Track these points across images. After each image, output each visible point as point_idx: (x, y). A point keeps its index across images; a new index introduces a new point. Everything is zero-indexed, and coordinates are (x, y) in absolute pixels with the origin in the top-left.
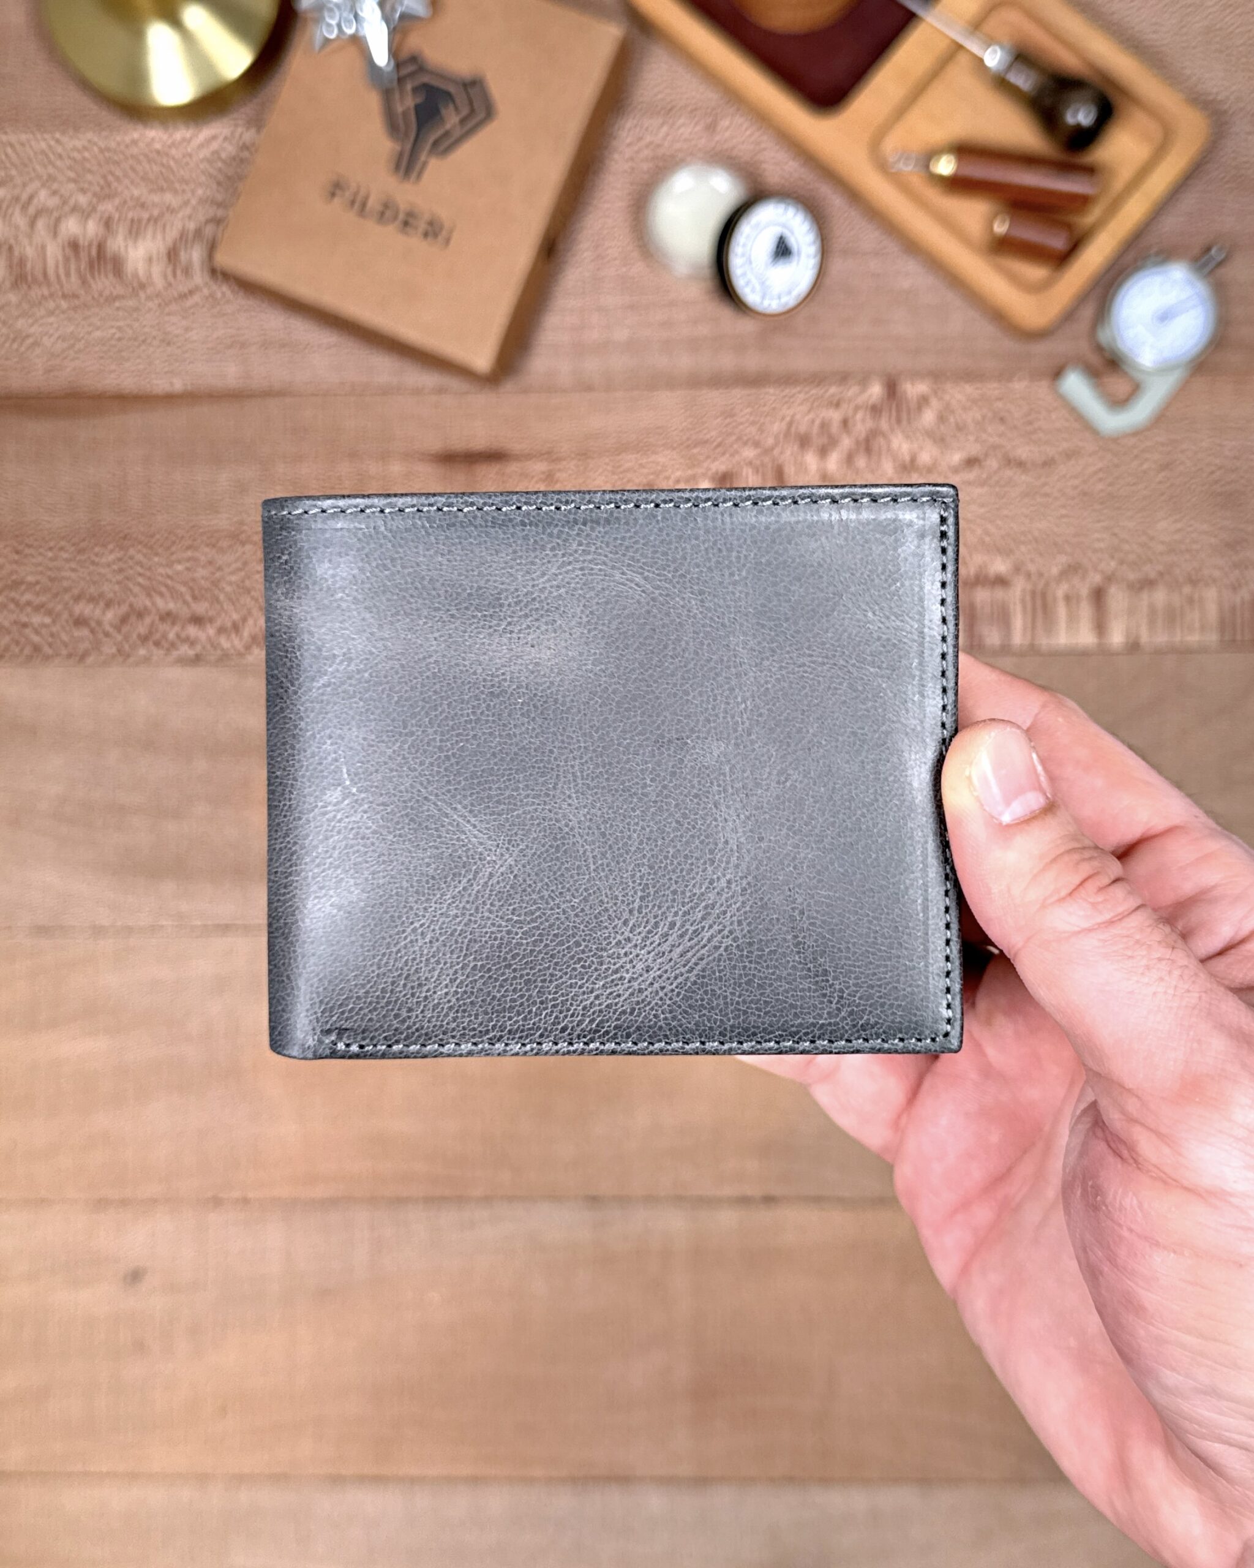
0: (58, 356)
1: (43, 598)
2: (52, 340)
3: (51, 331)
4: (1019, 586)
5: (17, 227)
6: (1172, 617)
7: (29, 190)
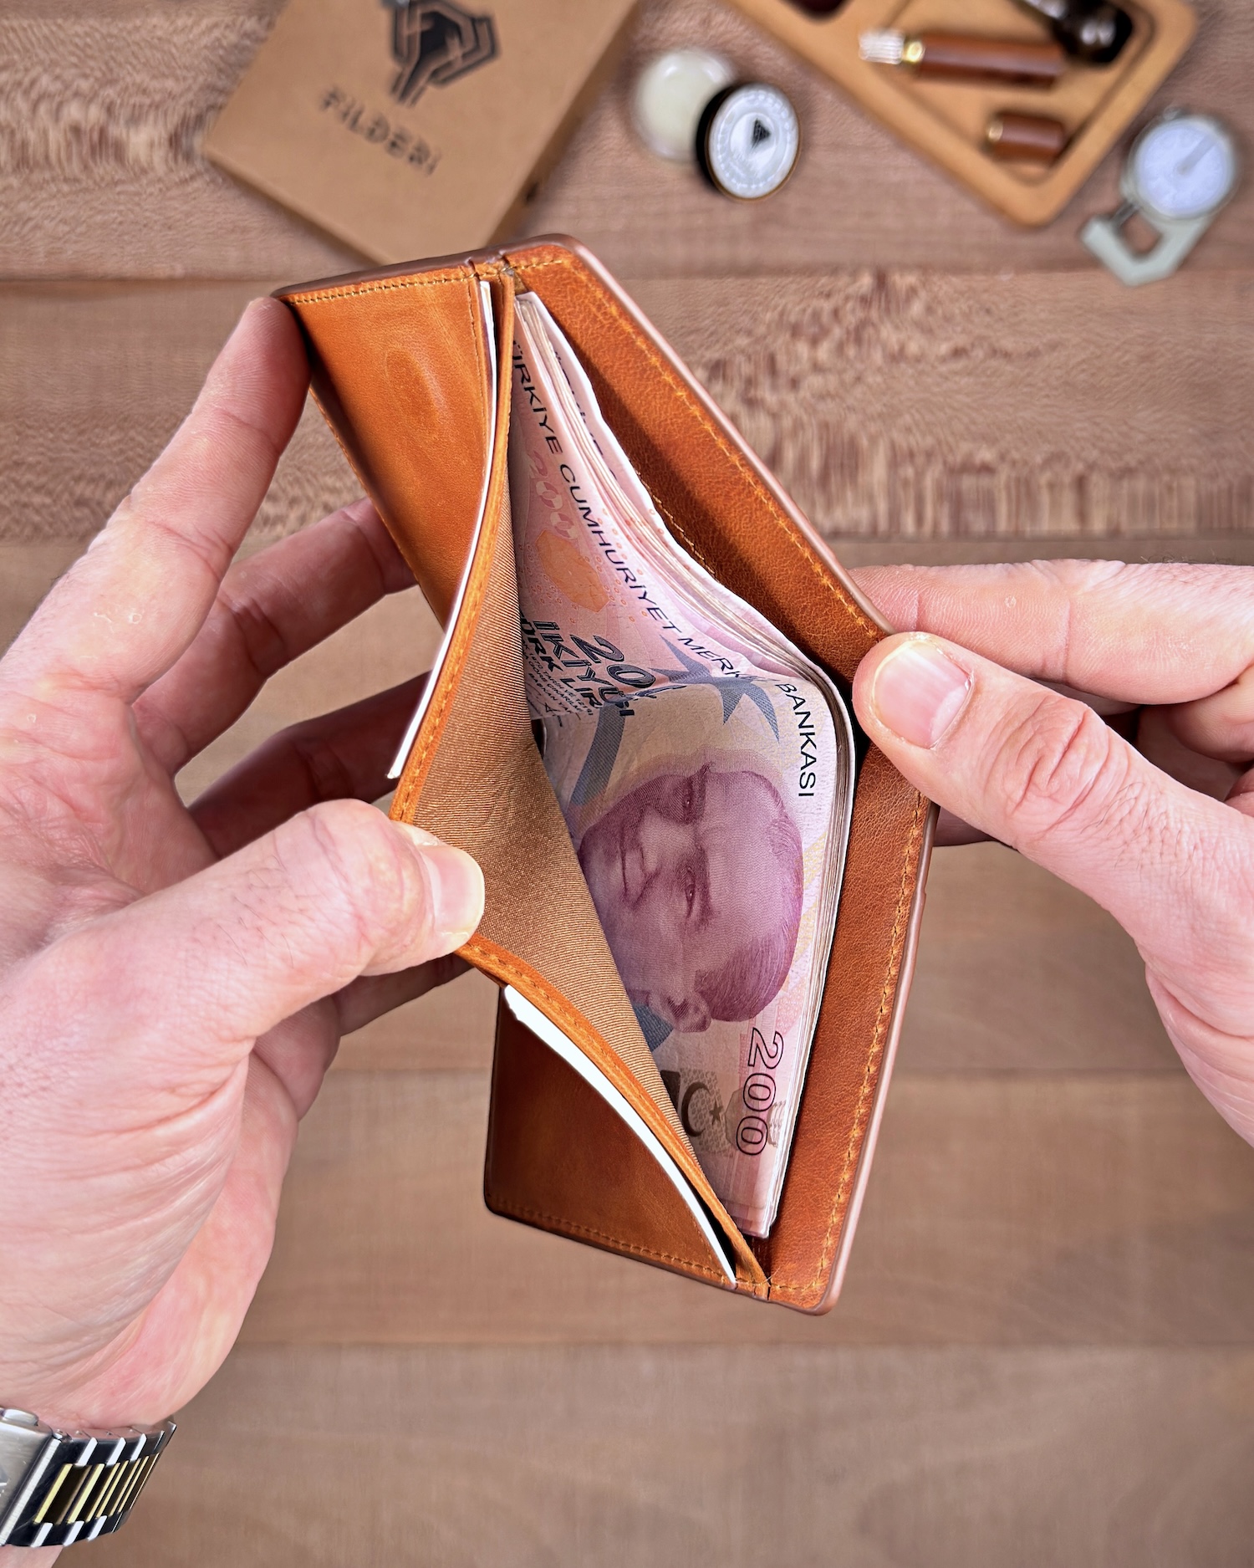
0: (60, 239)
1: (43, 479)
2: (53, 223)
3: (52, 216)
4: (1004, 474)
5: (19, 112)
6: (1151, 504)
7: (33, 74)
